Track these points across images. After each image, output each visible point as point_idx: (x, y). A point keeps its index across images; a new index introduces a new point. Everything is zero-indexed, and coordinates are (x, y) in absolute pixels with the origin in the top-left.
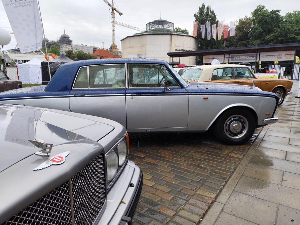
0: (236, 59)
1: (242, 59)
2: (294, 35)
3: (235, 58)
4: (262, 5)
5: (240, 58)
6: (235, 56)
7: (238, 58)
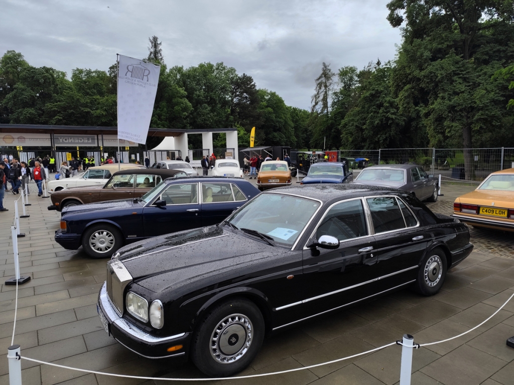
0: (63, 141)
1: (73, 141)
2: (89, 110)
3: (61, 140)
4: (17, 52)
5: (70, 141)
6: (61, 137)
7: (66, 140)
